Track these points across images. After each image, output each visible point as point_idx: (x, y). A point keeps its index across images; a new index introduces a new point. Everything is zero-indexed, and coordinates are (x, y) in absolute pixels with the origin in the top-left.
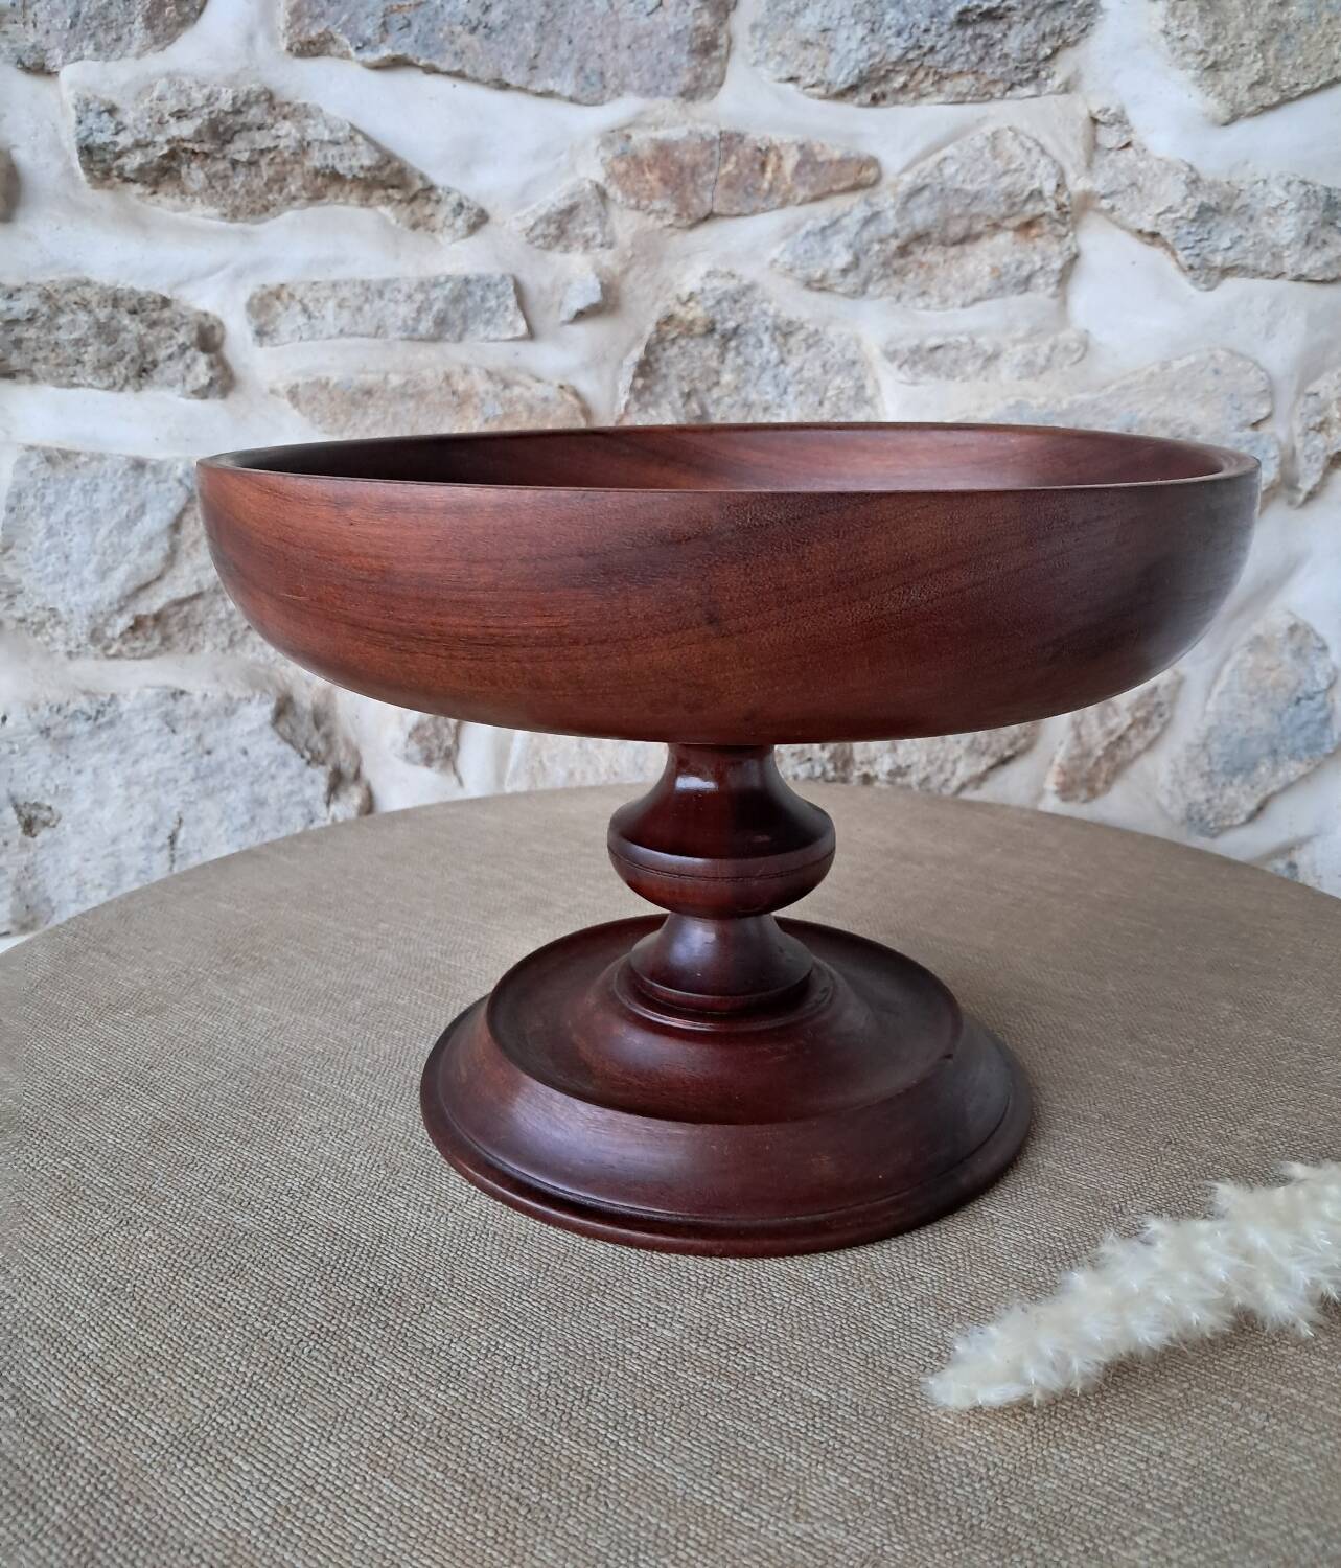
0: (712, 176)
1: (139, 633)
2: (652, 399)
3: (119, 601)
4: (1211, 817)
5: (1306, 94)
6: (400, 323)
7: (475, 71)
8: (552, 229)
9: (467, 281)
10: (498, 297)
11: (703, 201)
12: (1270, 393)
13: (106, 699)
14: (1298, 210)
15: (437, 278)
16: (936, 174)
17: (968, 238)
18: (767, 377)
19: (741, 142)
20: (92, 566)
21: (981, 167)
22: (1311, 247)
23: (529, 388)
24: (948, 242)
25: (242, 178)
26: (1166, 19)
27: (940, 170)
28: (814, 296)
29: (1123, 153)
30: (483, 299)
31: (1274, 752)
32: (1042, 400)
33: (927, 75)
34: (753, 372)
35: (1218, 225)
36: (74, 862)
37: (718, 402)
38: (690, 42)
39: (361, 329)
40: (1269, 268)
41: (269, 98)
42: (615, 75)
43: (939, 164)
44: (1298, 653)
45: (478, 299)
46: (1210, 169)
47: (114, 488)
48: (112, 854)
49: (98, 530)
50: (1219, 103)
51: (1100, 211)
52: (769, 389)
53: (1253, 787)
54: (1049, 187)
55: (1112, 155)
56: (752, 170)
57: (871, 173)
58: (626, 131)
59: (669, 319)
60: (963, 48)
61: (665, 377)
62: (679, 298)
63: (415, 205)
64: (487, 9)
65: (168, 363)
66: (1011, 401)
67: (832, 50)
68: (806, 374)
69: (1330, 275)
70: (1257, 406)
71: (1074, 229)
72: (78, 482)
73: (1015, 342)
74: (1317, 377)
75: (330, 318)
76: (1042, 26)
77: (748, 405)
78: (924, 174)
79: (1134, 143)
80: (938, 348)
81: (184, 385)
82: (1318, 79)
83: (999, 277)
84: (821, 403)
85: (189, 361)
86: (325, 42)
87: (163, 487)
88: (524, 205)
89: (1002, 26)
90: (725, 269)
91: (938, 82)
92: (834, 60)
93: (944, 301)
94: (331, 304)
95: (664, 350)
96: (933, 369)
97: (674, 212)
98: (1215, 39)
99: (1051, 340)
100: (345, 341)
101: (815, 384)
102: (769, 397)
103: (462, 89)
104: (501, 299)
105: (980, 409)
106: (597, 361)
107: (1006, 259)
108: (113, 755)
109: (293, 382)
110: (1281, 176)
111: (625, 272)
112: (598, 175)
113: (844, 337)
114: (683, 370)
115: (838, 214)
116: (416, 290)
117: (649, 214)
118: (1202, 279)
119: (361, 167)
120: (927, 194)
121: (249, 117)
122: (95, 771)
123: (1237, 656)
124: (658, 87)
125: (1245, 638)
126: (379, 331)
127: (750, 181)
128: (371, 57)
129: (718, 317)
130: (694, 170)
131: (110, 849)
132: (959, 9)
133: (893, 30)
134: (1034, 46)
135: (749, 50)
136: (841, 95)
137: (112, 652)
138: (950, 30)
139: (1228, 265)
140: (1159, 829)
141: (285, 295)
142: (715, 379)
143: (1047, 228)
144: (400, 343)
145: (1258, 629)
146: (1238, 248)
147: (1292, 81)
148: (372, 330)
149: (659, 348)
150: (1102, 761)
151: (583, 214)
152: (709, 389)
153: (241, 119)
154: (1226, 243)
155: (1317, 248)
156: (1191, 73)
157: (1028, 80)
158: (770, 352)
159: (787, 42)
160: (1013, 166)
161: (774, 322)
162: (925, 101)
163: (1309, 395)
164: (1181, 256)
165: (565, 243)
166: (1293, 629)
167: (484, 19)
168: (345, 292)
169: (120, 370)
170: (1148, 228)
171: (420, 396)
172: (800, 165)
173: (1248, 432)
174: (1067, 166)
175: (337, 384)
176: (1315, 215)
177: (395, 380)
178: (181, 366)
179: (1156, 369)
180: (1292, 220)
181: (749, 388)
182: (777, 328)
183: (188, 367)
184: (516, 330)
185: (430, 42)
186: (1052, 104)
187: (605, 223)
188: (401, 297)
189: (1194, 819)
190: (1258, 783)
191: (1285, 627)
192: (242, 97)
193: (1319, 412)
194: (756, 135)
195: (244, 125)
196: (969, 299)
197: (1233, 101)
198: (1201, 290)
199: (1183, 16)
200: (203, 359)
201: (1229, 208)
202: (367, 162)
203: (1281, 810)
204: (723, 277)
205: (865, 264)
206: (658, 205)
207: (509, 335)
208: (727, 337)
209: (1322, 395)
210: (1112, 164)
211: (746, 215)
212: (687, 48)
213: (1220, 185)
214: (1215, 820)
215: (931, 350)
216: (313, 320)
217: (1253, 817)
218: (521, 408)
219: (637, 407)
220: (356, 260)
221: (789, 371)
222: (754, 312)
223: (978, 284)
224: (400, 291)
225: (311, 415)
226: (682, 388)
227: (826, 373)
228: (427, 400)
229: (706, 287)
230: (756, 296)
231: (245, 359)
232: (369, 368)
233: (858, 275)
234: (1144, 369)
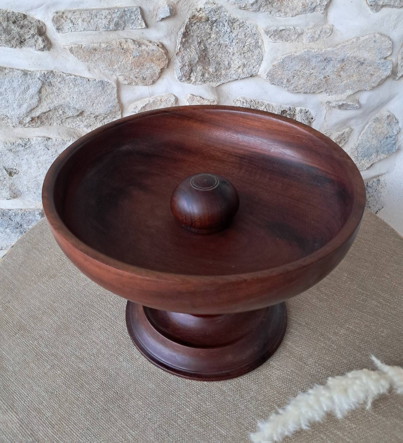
1: (34, 121)
2: (188, 45)
3: (26, 114)
6: (103, 26)
9: (124, 10)
10: (135, 15)
12: (392, 47)
13: (27, 141)
15: (114, 10)
18: (226, 36)
20: (16, 104)
23: (147, 46)
28: (242, 11)
31: (377, 151)
32: (316, 50)
34: (222, 34)
36: (25, 183)
37: (210, 44)
39: (91, 28)
40: (398, 5)
44: (389, 124)
45: (129, 16)
47: (19, 81)
48: (36, 181)
49: (16, 93)
52: (227, 40)
53: (370, 161)
59: (194, 17)
61: (192, 36)
62: (196, 9)
65: (29, 40)
66: (306, 50)
68: (239, 37)
70: (386, 52)
72: (7, 79)
73: (308, 29)
75: (80, 24)
77: (220, 45)
80: (283, 29)
81: (36, 47)
83: (305, 7)
84: (244, 47)
85: (36, 39)
87: (34, 80)
90: (212, 1)
94: (80, 20)
95: (192, 27)
96: (281, 37)
99: (320, 29)
100: (85, 32)
101: (242, 40)
102: (227, 43)
104: (136, 16)
105: (296, 52)
106: (169, 34)
107: (307, 1)
108: (31, 156)
109: (71, 46)
111: (178, 2)
113: (252, 25)
114: (198, 34)
116: (107, 14)
118: (375, 9)
122: (27, 159)
123: (370, 123)
125: (373, 118)
126: (97, 29)
129: (210, 16)
131: (35, 179)
137: (26, 126)
139: (383, 4)
141: (64, 17)
142: (209, 37)
144: (104, 32)
145: (377, 115)
148: (95, 29)
149: (190, 26)
152: (207, 40)
158: (227, 28)
161: (229, 18)
164: (368, 2)
166: (388, 117)
168: (84, 16)
169: (14, 42)
171: (112, 50)
173: (383, 60)
175: (84, 47)
177: (103, 45)
178: (33, 41)
179: (355, 40)
181: (220, 39)
182: (230, 21)
183: (36, 41)
184: (142, 26)
188: (103, 17)
190: (372, 160)
191: (386, 116)
196: (294, 14)
198: (374, 12)
200: (40, 39)
203: (377, 166)
204: (211, 4)
205: (259, 1)
207: (140, 28)
208: (213, 23)
215: (280, 31)
216: (75, 25)
217: (368, 168)
218: (145, 53)
219: (183, 49)
220: (87, 2)
221: (233, 35)
222: (222, 15)
223: (297, 9)
224: (102, 15)
225: (77, 56)
226: (198, 41)
227: (246, 37)
228: (114, 51)
229: (206, 7)
230: (223, 10)
231: (54, 37)
232: (94, 41)
233: (257, 5)
234: (350, 40)
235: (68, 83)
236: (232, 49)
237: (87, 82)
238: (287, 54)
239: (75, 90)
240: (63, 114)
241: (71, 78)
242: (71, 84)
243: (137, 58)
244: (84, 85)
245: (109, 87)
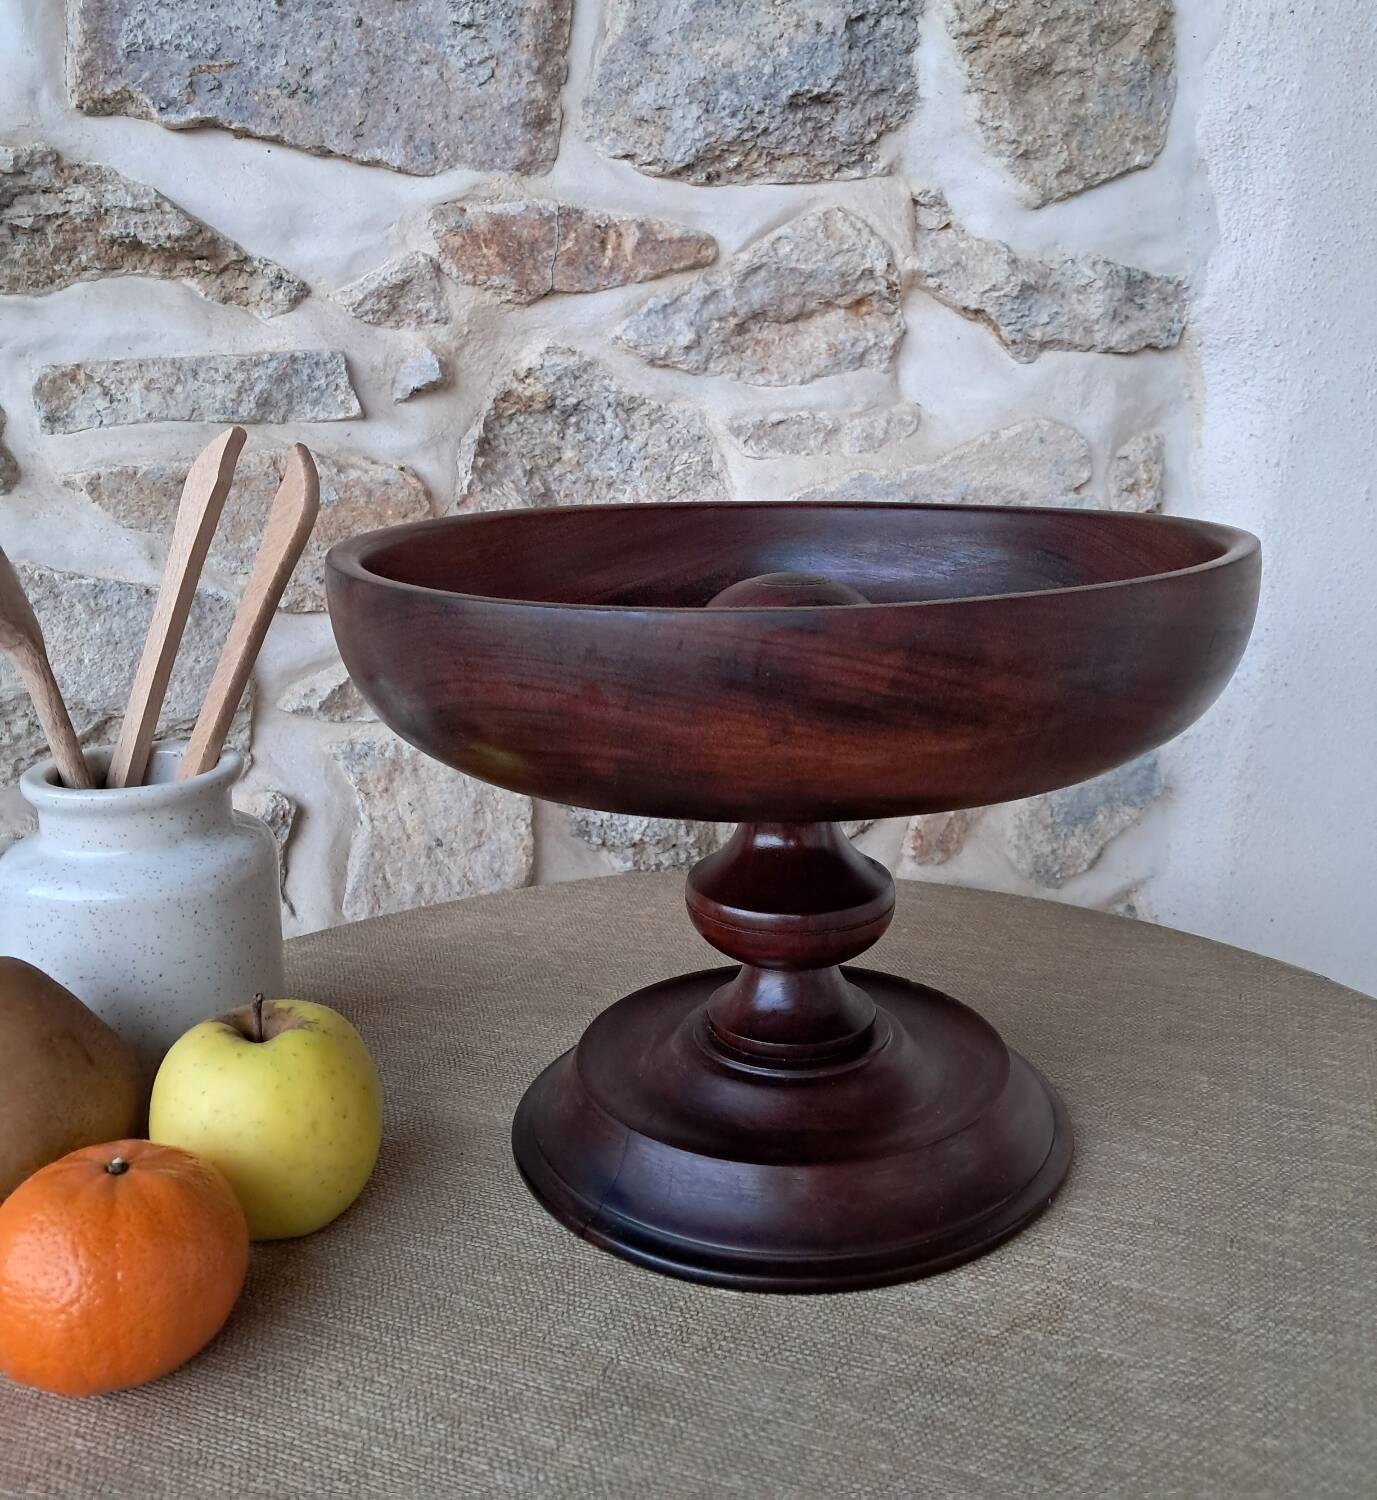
0: (552, 252)
2: (495, 478)
4: (1056, 868)
5: (1105, 182)
6: (217, 405)
7: (295, 137)
8: (384, 304)
9: (293, 359)
10: (327, 376)
11: (544, 279)
12: (1088, 459)
14: (1106, 288)
15: (258, 354)
16: (772, 254)
17: (802, 315)
18: (611, 452)
19: (580, 219)
21: (815, 247)
22: (1117, 321)
23: (366, 472)
24: (782, 319)
25: (22, 247)
26: (980, 110)
27: (775, 250)
28: (657, 373)
29: (943, 234)
30: (311, 378)
31: (1109, 800)
32: (883, 472)
33: (760, 155)
34: (594, 449)
35: (1036, 301)
37: (560, 479)
38: (524, 114)
39: (173, 412)
40: (1083, 342)
41: (56, 159)
42: (447, 146)
43: (773, 243)
45: (306, 378)
46: (1025, 249)
50: (1031, 189)
51: (926, 289)
52: (613, 465)
53: (1092, 835)
54: (880, 266)
55: (933, 235)
56: (592, 247)
57: (710, 252)
58: (459, 205)
59: (507, 396)
60: (794, 130)
61: (505, 454)
62: (515, 374)
63: (225, 277)
64: (308, 73)
66: (855, 474)
67: (668, 129)
68: (652, 450)
69: (1134, 348)
70: (1078, 471)
71: (901, 307)
73: (853, 416)
74: (1125, 441)
75: (136, 400)
76: (867, 111)
77: (591, 481)
78: (759, 254)
79: (953, 224)
80: (780, 422)
82: (1115, 169)
83: (836, 354)
84: (668, 479)
86: (122, 101)
88: (352, 279)
89: (830, 110)
90: (565, 345)
91: (770, 162)
92: (670, 139)
93: (784, 377)
94: (137, 386)
95: (502, 427)
96: (777, 443)
97: (513, 288)
98: (1025, 129)
99: (885, 414)
100: (152, 425)
101: (660, 460)
102: (612, 473)
103: (278, 155)
104: (331, 378)
105: (826, 482)
106: (435, 441)
107: (841, 336)
109: (94, 472)
110: (1088, 256)
111: (460, 348)
112: (432, 249)
113: (687, 413)
114: (523, 447)
115: (677, 292)
116: (235, 369)
117: (486, 290)
118: (1023, 353)
119: (169, 237)
120: (763, 273)
121: (34, 180)
124: (492, 160)
126: (194, 414)
127: (590, 258)
128: (175, 118)
129: (559, 393)
130: (533, 246)
132: (790, 92)
133: (728, 111)
134: (860, 131)
135: (583, 124)
136: (676, 174)
138: (782, 113)
139: (1046, 339)
140: (1009, 884)
141: (81, 376)
142: (557, 456)
143: (876, 305)
144: (219, 426)
146: (1055, 323)
147: (1094, 171)
148: (186, 415)
149: (497, 424)
150: (954, 821)
151: (416, 289)
152: (550, 466)
153: (22, 181)
154: (1044, 319)
155: (1121, 322)
156: (1005, 160)
157: (854, 162)
158: (613, 427)
159: (622, 119)
160: (845, 247)
161: (616, 397)
162: (757, 181)
163: (1120, 458)
164: (1005, 332)
165: (397, 318)
167: (303, 82)
168: (153, 372)
170: (974, 306)
171: (245, 483)
172: (640, 244)
173: (1072, 494)
174: (896, 246)
175: (145, 474)
176: (1120, 293)
179: (987, 438)
180: (1100, 297)
181: (591, 464)
182: (620, 404)
184: (348, 409)
185: (244, 104)
186: (877, 185)
187: (441, 298)
188: (219, 378)
189: (1044, 873)
190: (1098, 831)
192: (24, 159)
193: (1130, 475)
194: (595, 212)
195: (26, 187)
196: (808, 376)
197: (1043, 187)
198: (1021, 363)
199: (996, 108)
201: (1045, 286)
202: (175, 232)
203: (1116, 854)
204: (563, 353)
205: (706, 342)
206: (496, 281)
207: (340, 416)
208: (567, 413)
209: (1131, 458)
210: (934, 243)
211: (587, 292)
212: (521, 121)
213: (1034, 265)
214: (1061, 869)
215: (773, 425)
216: (116, 403)
217: (1092, 865)
218: (358, 493)
219: (480, 487)
220: (161, 337)
221: (633, 447)
222: (595, 388)
223: (815, 361)
224: (217, 370)
225: (115, 508)
226: (523, 466)
227: (672, 449)
228: (251, 488)
229: (546, 364)
230: (597, 372)
231: (32, 449)
232: (183, 454)
233: (700, 353)
234: (975, 440)
235: (67, 605)
236: (629, 490)
237: (140, 597)
238: (801, 489)
239: (92, 631)
240: (30, 734)
241: (81, 585)
242: (79, 607)
243: (329, 510)
244: (128, 608)
245: (220, 617)
